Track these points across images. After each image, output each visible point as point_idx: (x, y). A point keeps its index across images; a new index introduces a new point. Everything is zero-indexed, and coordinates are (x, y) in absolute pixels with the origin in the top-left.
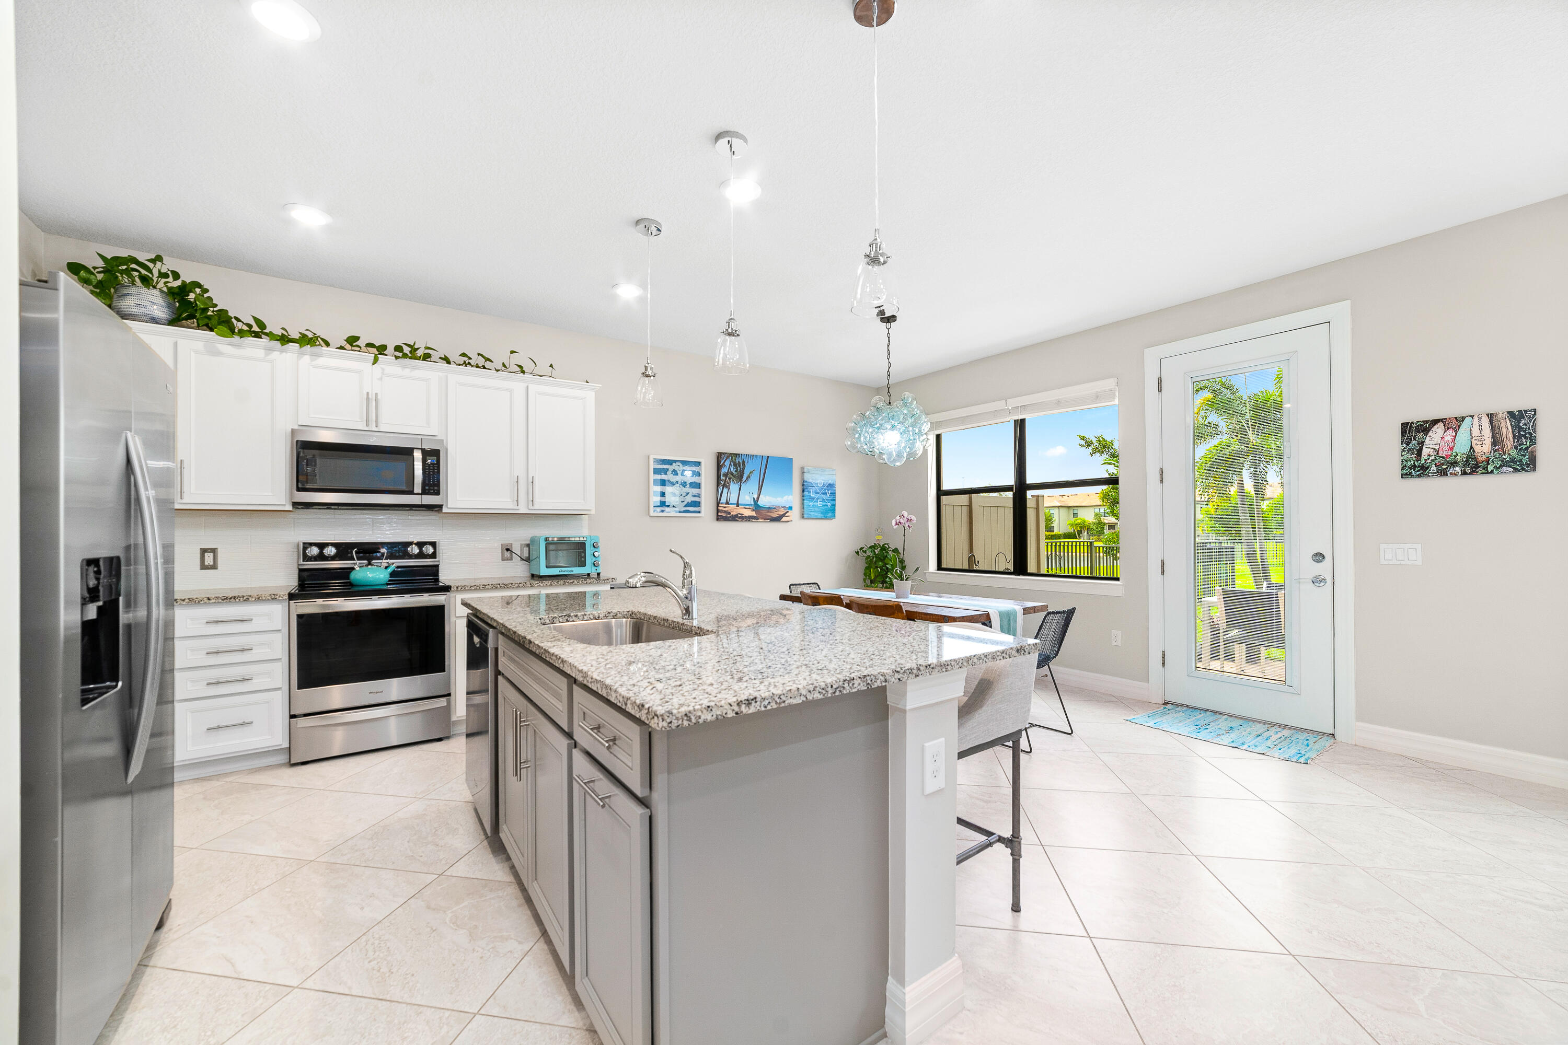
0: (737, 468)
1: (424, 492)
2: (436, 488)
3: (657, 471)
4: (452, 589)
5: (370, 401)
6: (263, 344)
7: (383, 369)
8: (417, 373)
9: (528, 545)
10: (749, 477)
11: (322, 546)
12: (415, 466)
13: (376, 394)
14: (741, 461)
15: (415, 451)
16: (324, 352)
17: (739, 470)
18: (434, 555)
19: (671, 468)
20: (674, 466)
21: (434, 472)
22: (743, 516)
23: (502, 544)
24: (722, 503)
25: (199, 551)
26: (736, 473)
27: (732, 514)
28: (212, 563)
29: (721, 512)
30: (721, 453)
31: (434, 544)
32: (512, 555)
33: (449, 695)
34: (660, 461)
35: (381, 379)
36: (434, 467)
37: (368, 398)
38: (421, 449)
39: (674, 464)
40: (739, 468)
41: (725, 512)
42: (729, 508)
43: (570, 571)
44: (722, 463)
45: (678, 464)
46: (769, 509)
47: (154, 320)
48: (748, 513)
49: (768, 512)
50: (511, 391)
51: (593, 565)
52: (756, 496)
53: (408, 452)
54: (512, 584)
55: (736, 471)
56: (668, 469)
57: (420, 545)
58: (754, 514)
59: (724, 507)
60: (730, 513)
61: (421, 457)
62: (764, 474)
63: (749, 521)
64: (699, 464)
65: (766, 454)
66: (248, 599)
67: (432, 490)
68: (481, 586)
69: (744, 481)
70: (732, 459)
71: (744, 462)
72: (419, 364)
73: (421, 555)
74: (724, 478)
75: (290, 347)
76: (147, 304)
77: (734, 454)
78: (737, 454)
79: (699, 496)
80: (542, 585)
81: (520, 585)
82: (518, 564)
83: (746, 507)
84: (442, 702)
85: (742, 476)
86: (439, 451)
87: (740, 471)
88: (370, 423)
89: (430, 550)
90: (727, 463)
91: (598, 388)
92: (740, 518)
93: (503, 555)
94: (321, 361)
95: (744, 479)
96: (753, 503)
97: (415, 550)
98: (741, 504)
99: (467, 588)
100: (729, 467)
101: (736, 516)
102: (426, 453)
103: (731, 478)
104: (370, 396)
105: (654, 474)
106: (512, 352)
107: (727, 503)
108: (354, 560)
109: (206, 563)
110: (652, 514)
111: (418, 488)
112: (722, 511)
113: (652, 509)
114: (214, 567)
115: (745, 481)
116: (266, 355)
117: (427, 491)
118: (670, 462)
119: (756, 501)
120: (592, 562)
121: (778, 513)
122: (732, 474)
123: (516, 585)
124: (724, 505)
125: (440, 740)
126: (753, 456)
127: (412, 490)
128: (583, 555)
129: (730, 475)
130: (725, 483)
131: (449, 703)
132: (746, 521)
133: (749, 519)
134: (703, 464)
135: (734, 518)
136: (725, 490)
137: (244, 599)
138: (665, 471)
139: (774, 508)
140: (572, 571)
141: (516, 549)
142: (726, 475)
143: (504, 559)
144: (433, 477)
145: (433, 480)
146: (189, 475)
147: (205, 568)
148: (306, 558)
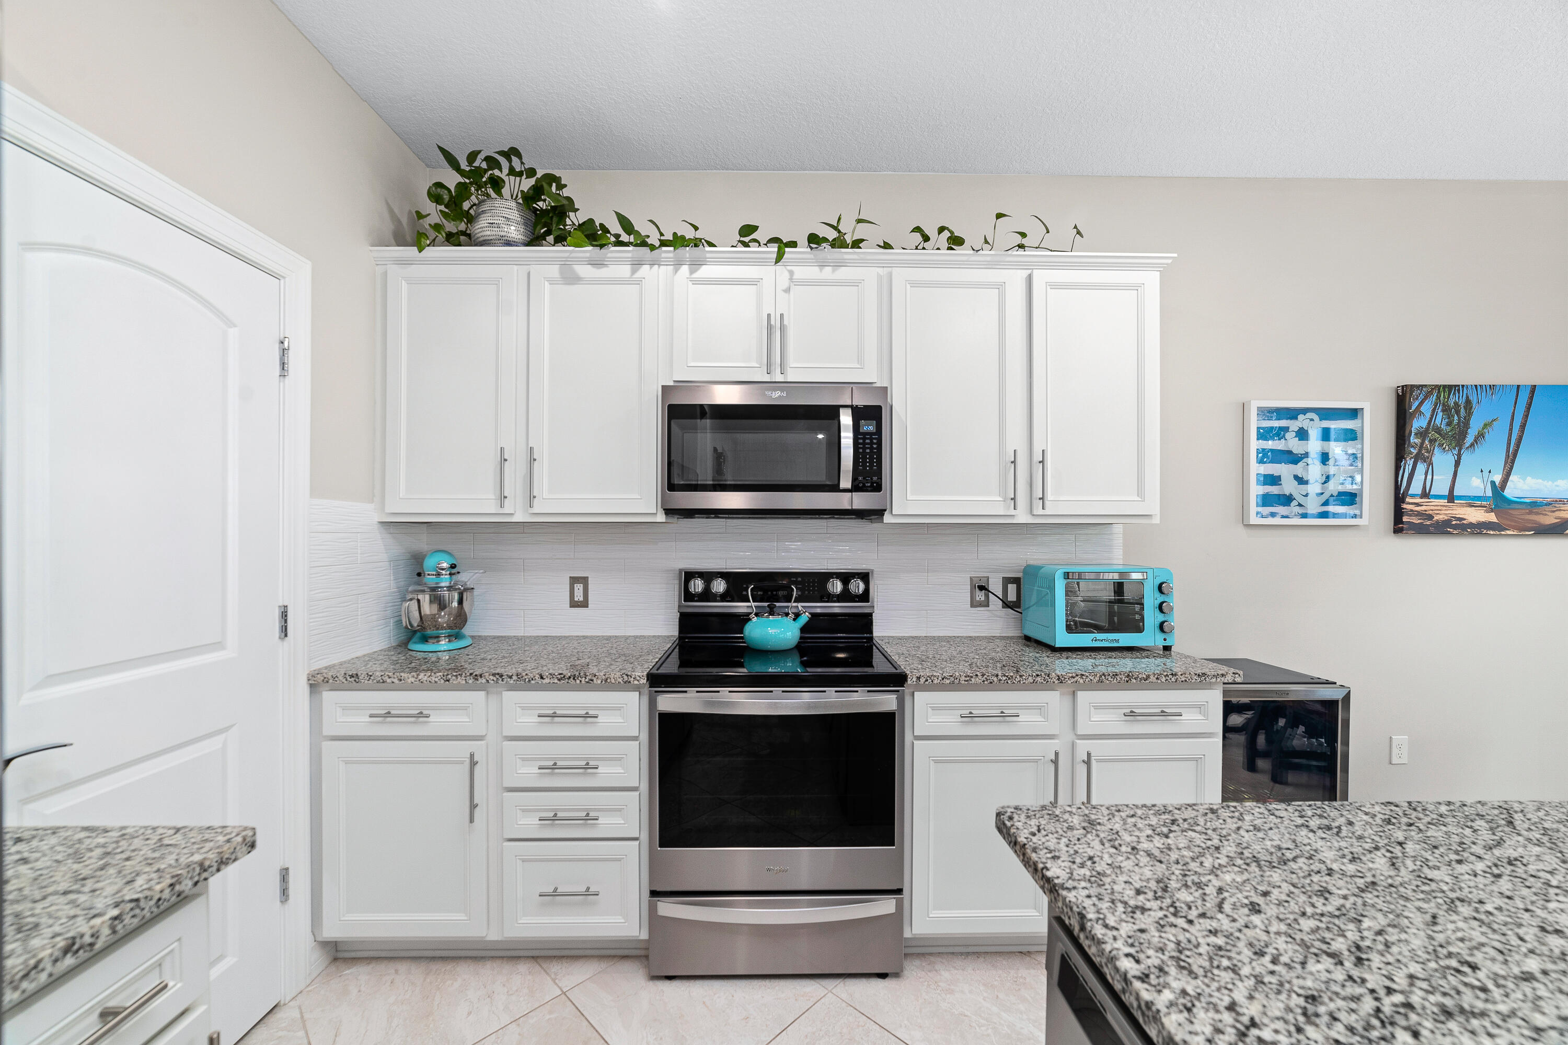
0: (1450, 417)
1: (857, 487)
2: (875, 478)
3: (1264, 434)
4: (909, 682)
5: (773, 330)
6: (630, 255)
7: (791, 273)
8: (844, 273)
9: (1017, 581)
10: (1480, 436)
11: (708, 577)
12: (842, 440)
13: (782, 315)
14: (1462, 402)
15: (842, 411)
16: (708, 255)
17: (1456, 421)
18: (865, 597)
19: (1294, 425)
20: (1302, 421)
21: (871, 449)
22: (1465, 522)
23: (971, 578)
24: (1413, 496)
25: (567, 582)
26: (1449, 428)
27: (1436, 518)
28: (581, 599)
29: (1410, 515)
30: (1413, 386)
31: (865, 577)
32: (987, 597)
33: (899, 891)
34: (1269, 412)
35: (787, 290)
36: (871, 439)
37: (770, 327)
38: (851, 407)
39: (1301, 417)
40: (1456, 417)
41: (1419, 514)
42: (1428, 506)
44: (1413, 408)
45: (1310, 415)
46: (1534, 506)
47: (509, 242)
48: (1475, 515)
49: (1530, 513)
50: (1000, 287)
51: (1157, 630)
52: (1497, 478)
53: (832, 413)
55: (1449, 424)
56: (1286, 429)
57: (846, 578)
58: (1492, 517)
59: (1417, 505)
60: (1430, 517)
61: (851, 423)
62: (1523, 427)
63: (1480, 533)
64: (1354, 413)
65: (1527, 379)
66: (592, 680)
67: (868, 481)
68: (963, 678)
69: (1467, 445)
70: (1438, 397)
71: (1468, 402)
72: (846, 257)
73: (846, 596)
74: (1418, 441)
75: (663, 255)
76: (500, 222)
77: (1445, 386)
78: (1450, 387)
79: (1355, 481)
80: (1081, 681)
81: (1039, 679)
82: (998, 613)
83: (1472, 502)
84: (886, 906)
85: (1463, 434)
86: (879, 408)
87: (1459, 423)
88: (773, 368)
89: (860, 587)
90: (1427, 408)
91: (1170, 261)
92: (1455, 527)
93: (972, 596)
94: (705, 271)
95: (1469, 439)
96: (1489, 493)
97: (837, 587)
98: (1460, 497)
99: (935, 682)
100: (1432, 416)
101: (1447, 523)
102: (860, 413)
103: (1435, 440)
104: (773, 323)
105: (1258, 439)
106: (999, 216)
107: (1425, 494)
108: (749, 602)
109: (576, 599)
110: (1254, 520)
111: (846, 483)
112: (1412, 513)
113: (1253, 508)
114: (584, 604)
115: (1472, 445)
116: (634, 272)
117: (861, 485)
118: (1292, 413)
119: (1498, 490)
120: (1157, 624)
121: (1558, 514)
122: (1438, 430)
124: (1418, 500)
125: (883, 976)
126: (1492, 387)
127: (836, 483)
129: (1432, 434)
130: (1420, 450)
131: (900, 906)
132: (1472, 534)
133: (1479, 530)
134: (1367, 415)
135: (1444, 528)
136: (1421, 467)
137: (587, 680)
138: (1281, 433)
139: (1549, 504)
141: (996, 586)
142: (1423, 434)
143: (974, 604)
144: (871, 458)
145: (871, 463)
146: (542, 471)
147: (574, 604)
148: (689, 596)
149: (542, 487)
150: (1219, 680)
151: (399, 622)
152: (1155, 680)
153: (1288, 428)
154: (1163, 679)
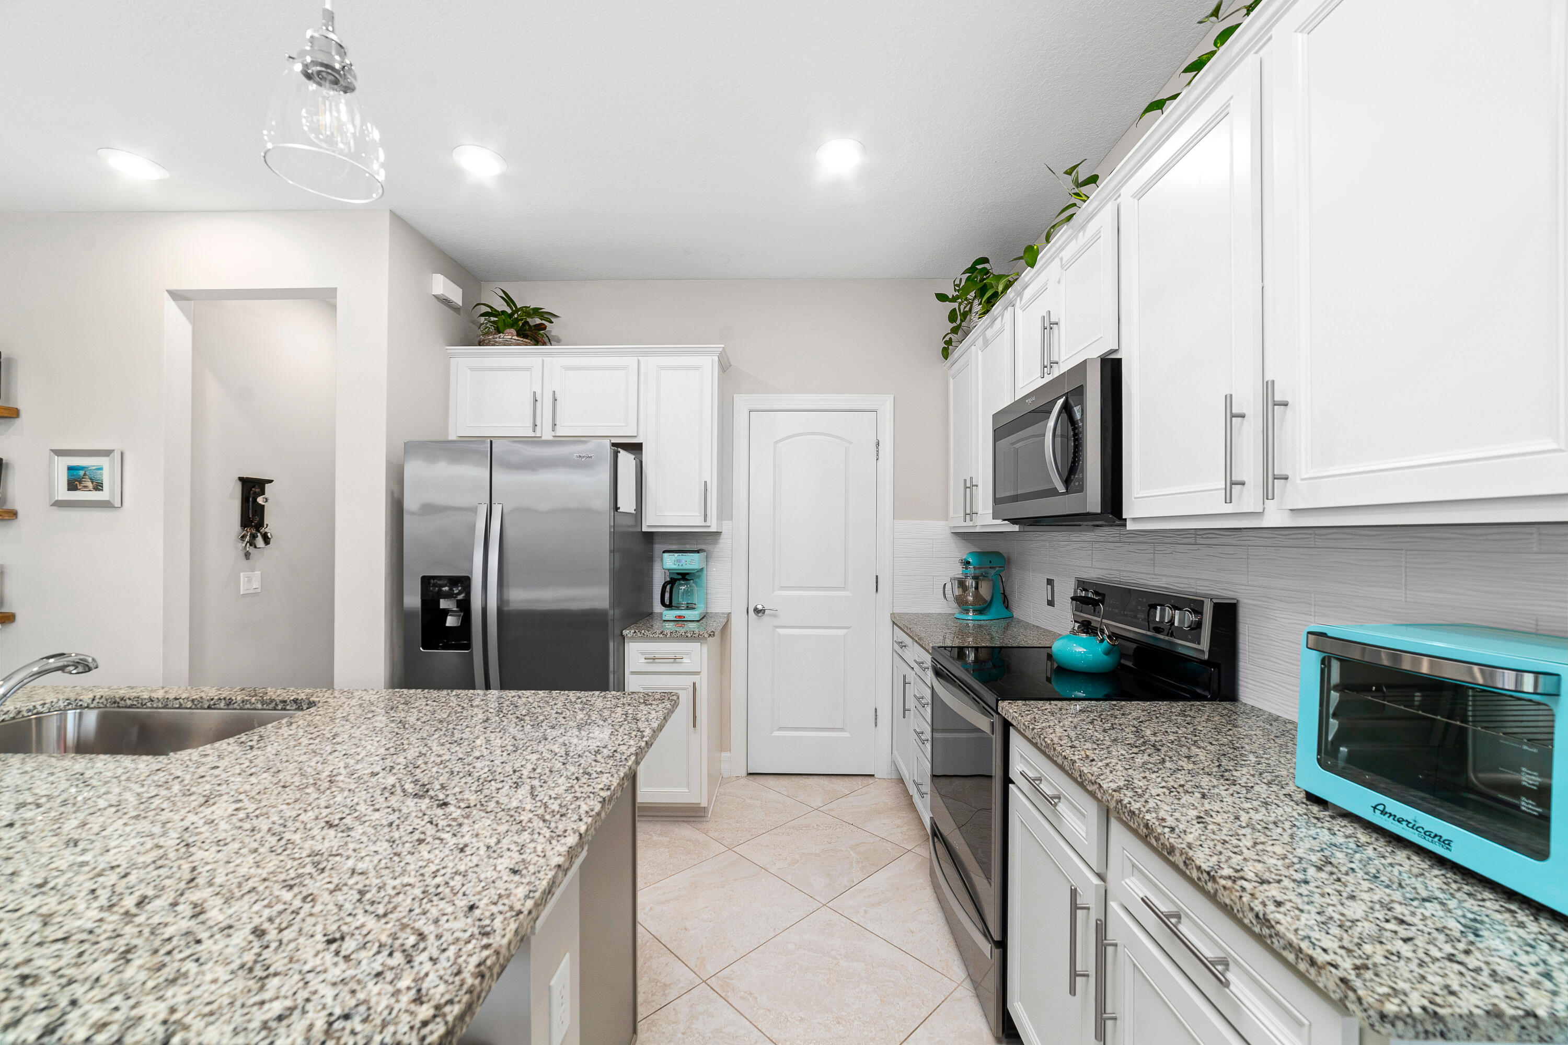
7: (1062, 260)
8: (1090, 229)
16: (1027, 278)
25: (1046, 582)
28: (1051, 598)
35: (1060, 280)
36: (1079, 428)
38: (1066, 395)
86: (1083, 389)
94: (1026, 295)
114: (1052, 603)
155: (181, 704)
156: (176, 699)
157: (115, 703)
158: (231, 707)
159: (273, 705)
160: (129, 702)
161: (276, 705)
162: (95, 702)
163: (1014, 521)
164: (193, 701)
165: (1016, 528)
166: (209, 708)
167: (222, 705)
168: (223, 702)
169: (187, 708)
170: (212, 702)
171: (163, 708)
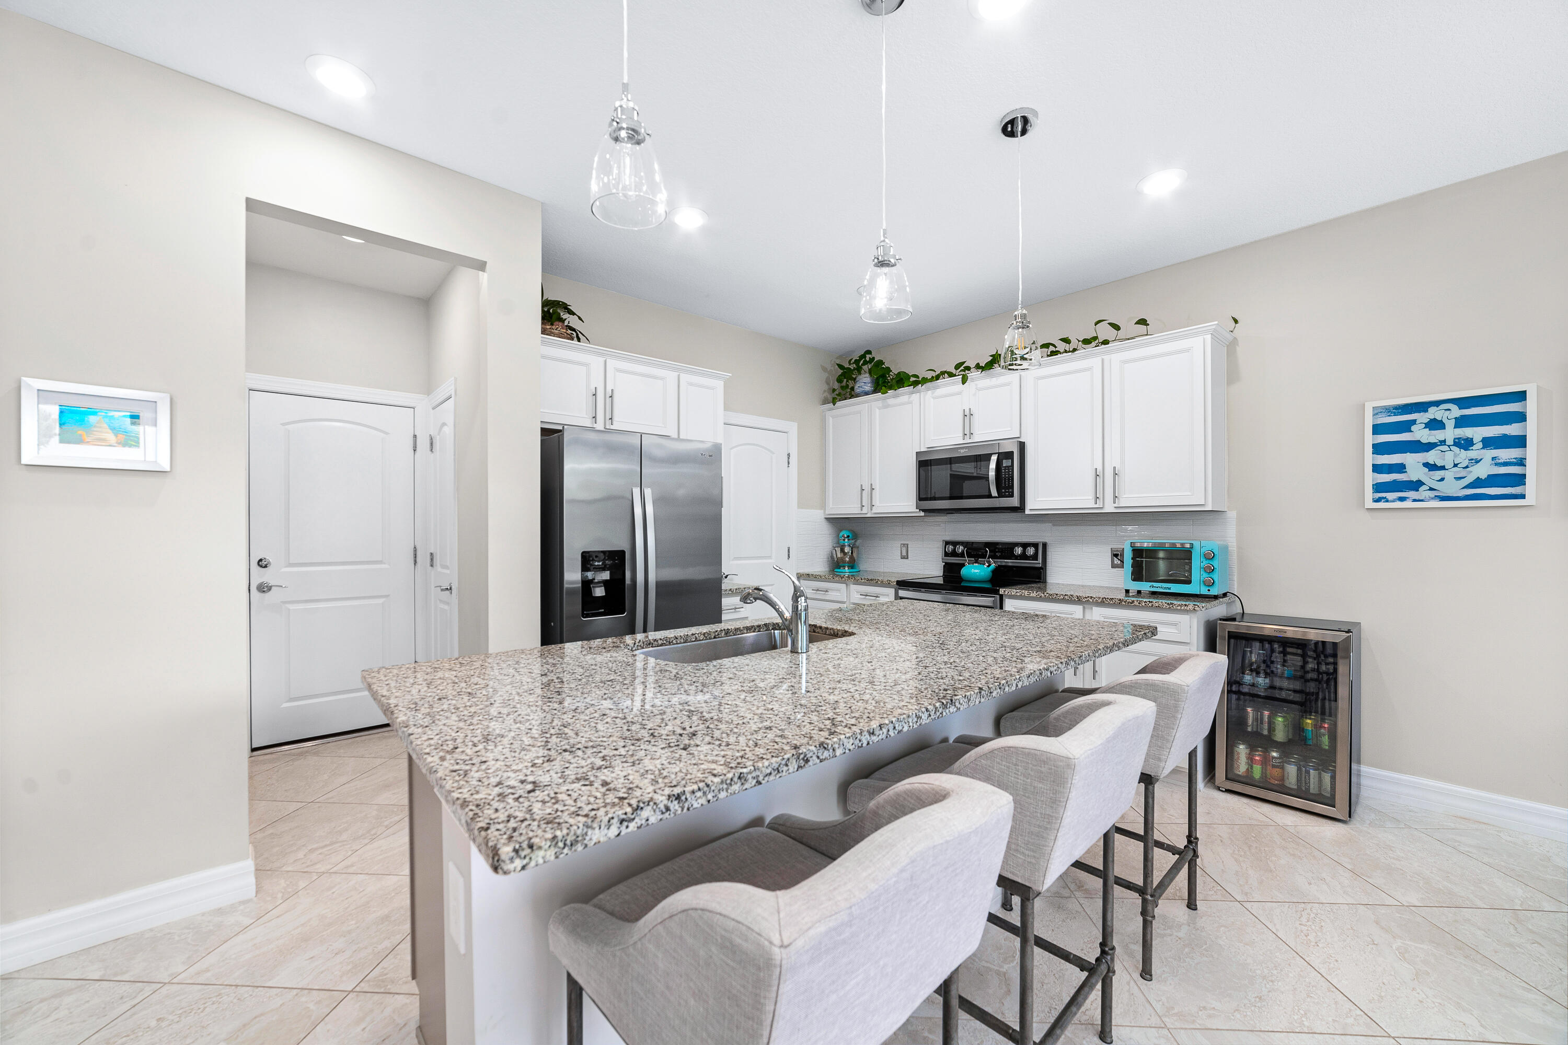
1: (1000, 495)
2: (1010, 490)
3: (1380, 429)
5: (966, 417)
6: (907, 391)
7: (976, 385)
8: (1002, 380)
11: (955, 544)
13: (969, 409)
15: (992, 456)
18: (1036, 557)
21: (1009, 474)
23: (1112, 549)
25: (900, 546)
28: (907, 556)
31: (1036, 546)
34: (1390, 409)
35: (975, 394)
36: (1008, 469)
37: (964, 415)
38: (998, 453)
43: (1165, 588)
47: (867, 394)
51: (1202, 583)
54: (1057, 595)
56: (1414, 422)
57: (1025, 546)
61: (996, 462)
64: (1513, 397)
66: (878, 582)
67: (1007, 492)
73: (1024, 556)
76: (863, 385)
79: (1521, 462)
80: (1091, 600)
81: (1066, 597)
86: (1013, 453)
88: (966, 436)
89: (1031, 551)
93: (1112, 561)
94: (938, 392)
97: (1019, 551)
99: (1013, 594)
102: (1002, 457)
104: (965, 413)
105: (1374, 434)
109: (903, 555)
110: (1373, 504)
111: (993, 492)
113: (1369, 495)
116: (909, 398)
117: (1004, 494)
118: (1422, 407)
120: (1202, 579)
123: (1062, 597)
127: (987, 493)
128: (1187, 567)
137: (876, 581)
138: (1402, 426)
140: (1170, 589)
143: (1114, 566)
144: (1009, 480)
145: (1009, 482)
146: (876, 494)
147: (903, 558)
148: (946, 554)
149: (876, 502)
150: (1183, 608)
151: (832, 557)
152: (1137, 604)
153: (1415, 421)
154: (1143, 604)
155: (696, 638)
156: (693, 634)
157: (649, 644)
158: (728, 635)
159: (753, 629)
160: (660, 642)
161: (755, 629)
162: (636, 646)
163: (923, 510)
164: (704, 634)
165: (922, 514)
166: (715, 638)
167: (723, 634)
168: (724, 632)
169: (700, 640)
170: (716, 634)
171: (684, 643)
